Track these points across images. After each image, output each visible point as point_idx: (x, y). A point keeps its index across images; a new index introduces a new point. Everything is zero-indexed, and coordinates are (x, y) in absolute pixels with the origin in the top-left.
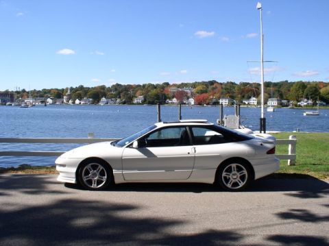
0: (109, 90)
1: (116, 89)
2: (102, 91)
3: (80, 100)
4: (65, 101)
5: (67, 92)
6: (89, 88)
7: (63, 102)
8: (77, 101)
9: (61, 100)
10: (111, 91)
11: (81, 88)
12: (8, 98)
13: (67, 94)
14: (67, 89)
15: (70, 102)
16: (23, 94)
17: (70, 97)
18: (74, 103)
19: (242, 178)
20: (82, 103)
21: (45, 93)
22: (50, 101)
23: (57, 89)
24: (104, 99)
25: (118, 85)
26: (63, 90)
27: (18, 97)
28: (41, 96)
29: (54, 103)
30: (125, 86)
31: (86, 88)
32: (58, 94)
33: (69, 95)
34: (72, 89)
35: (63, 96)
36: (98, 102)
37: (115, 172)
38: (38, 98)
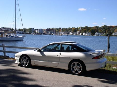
0: (100, 28)
1: (104, 28)
2: (96, 29)
3: (85, 33)
4: (78, 33)
5: (79, 29)
6: (90, 27)
7: (77, 34)
8: (84, 34)
9: (76, 33)
10: (101, 29)
11: (87, 27)
12: (52, 31)
13: (79, 30)
14: (80, 28)
15: (80, 34)
16: (59, 30)
17: (80, 32)
18: (82, 34)
19: (80, 69)
20: (86, 34)
21: (69, 29)
22: (71, 33)
23: (75, 28)
24: (97, 33)
25: (105, 26)
26: (78, 28)
27: (57, 31)
28: (67, 31)
29: (73, 34)
30: (109, 26)
31: (89, 27)
32: (75, 30)
33: (80, 31)
34: (82, 28)
35: (77, 31)
36: (94, 34)
37: (31, 60)
38: (66, 32)
